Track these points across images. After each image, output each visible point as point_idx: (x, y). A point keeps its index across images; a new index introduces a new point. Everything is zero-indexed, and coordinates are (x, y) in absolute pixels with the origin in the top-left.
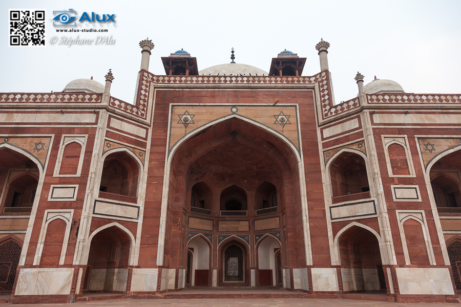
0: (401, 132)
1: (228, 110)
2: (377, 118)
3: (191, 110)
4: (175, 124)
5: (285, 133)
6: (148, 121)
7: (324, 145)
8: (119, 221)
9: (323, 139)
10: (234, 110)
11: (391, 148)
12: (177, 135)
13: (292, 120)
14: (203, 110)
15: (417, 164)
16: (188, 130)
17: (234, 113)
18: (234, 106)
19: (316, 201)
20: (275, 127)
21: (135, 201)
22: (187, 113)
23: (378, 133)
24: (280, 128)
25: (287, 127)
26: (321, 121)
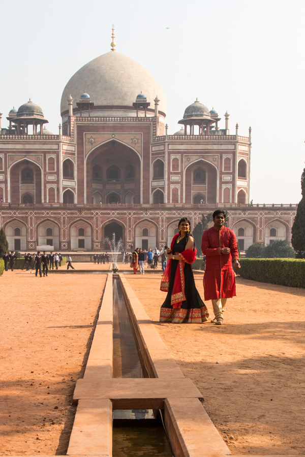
0: (178, 153)
1: (110, 136)
2: (170, 147)
3: (94, 136)
4: (87, 143)
5: (136, 148)
6: (75, 143)
7: (152, 154)
8: (70, 188)
9: (152, 151)
10: (113, 136)
11: (174, 160)
12: (89, 149)
13: (140, 141)
14: (99, 136)
15: (182, 166)
16: (93, 146)
17: (113, 138)
18: (113, 134)
19: (146, 179)
20: (131, 145)
21: (74, 179)
22: (92, 137)
23: (169, 153)
24: (134, 145)
25: (137, 145)
26: (152, 143)
